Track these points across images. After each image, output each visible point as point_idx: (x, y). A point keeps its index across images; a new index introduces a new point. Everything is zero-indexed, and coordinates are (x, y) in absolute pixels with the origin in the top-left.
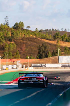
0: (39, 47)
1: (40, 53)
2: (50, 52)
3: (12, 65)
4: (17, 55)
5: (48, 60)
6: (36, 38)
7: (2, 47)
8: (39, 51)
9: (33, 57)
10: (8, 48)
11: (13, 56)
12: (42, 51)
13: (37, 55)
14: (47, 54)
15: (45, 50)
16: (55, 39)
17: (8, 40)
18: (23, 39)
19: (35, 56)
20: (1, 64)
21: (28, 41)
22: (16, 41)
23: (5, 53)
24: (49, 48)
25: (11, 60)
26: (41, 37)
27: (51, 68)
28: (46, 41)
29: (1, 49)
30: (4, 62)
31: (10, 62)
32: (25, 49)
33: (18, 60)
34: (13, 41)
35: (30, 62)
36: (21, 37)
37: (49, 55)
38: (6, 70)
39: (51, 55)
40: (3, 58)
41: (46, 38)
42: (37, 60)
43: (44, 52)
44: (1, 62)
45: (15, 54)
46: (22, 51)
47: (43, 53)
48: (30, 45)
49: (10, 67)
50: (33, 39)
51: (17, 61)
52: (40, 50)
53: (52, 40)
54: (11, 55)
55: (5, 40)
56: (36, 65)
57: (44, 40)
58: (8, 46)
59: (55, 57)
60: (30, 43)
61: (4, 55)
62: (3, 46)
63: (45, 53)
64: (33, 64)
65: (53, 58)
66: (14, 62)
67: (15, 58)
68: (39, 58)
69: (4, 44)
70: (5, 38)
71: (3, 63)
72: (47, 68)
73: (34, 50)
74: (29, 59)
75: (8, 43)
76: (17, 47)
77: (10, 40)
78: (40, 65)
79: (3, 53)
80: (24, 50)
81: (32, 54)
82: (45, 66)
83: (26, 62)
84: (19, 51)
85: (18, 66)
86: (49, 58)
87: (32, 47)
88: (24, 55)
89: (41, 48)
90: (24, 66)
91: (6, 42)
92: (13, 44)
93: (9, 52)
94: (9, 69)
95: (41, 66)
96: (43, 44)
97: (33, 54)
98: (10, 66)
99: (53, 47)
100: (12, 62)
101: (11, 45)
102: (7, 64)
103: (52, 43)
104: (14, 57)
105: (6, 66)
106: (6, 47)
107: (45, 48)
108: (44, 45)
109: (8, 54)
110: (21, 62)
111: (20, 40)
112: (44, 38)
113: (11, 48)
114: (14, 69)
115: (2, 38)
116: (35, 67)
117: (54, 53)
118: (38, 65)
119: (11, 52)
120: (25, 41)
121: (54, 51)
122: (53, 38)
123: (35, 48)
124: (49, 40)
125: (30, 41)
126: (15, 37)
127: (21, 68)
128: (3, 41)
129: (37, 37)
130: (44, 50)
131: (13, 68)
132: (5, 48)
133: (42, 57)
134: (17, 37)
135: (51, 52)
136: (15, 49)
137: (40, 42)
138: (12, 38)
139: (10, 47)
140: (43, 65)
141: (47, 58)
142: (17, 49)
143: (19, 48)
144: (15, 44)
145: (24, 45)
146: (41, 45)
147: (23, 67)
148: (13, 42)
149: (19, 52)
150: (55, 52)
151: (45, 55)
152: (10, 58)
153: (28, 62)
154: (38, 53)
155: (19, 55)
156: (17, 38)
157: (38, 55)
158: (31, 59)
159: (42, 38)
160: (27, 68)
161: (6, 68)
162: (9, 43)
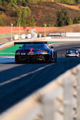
0: (57, 13)
1: (59, 20)
2: (70, 19)
3: (26, 35)
4: (31, 22)
5: (68, 28)
6: (54, 3)
7: (14, 13)
8: (58, 18)
9: (51, 25)
10: (21, 15)
11: (27, 23)
12: (61, 17)
13: (55, 22)
14: (68, 21)
15: (65, 17)
16: (77, 3)
17: (21, 5)
18: (39, 4)
19: (54, 24)
20: (12, 33)
21: (45, 5)
22: (30, 5)
23: (18, 20)
24: (69, 14)
25: (24, 28)
26: (60, 2)
27: (72, 38)
28: (66, 6)
29: (13, 15)
30: (16, 30)
31: (23, 31)
32: (42, 15)
33: (32, 28)
34: (27, 5)
35: (47, 31)
36: (37, 2)
37: (70, 23)
38: (18, 40)
39: (72, 22)
40: (15, 26)
41: (66, 3)
42: (56, 29)
43: (64, 19)
44: (12, 31)
45: (29, 21)
46: (38, 17)
47: (62, 20)
48: (47, 11)
49: (24, 36)
50: (51, 3)
51: (31, 30)
52: (59, 16)
53: (73, 5)
54: (24, 23)
55: (18, 4)
56: (54, 34)
57: (64, 4)
58: (21, 12)
59: (77, 24)
60: (47, 8)
61: (17, 22)
62: (15, 11)
63: (65, 21)
64: (51, 33)
65: (75, 26)
66: (27, 30)
67: (29, 26)
68: (58, 26)
69: (16, 10)
70: (17, 2)
71: (14, 32)
72: (67, 38)
73: (51, 17)
74: (46, 27)
75: (21, 8)
76: (32, 13)
77: (24, 5)
78: (59, 34)
79: (15, 20)
80: (40, 17)
81: (49, 22)
82: (65, 35)
83: (43, 31)
84: (34, 17)
85: (33, 35)
86: (69, 26)
87: (50, 14)
88: (41, 22)
89: (60, 15)
90: (40, 35)
91: (19, 7)
92: (27, 9)
93: (23, 19)
94: (21, 39)
95: (60, 36)
96: (62, 10)
97: (51, 21)
98: (22, 35)
99: (75, 14)
100: (26, 31)
101: (24, 10)
102: (20, 33)
103: (73, 8)
104: (29, 24)
105: (19, 35)
106: (18, 13)
107: (65, 14)
108: (64, 11)
109: (21, 21)
110: (36, 30)
111: (36, 4)
112: (64, 2)
113: (25, 15)
114: (28, 38)
115: (15, 3)
116: (53, 37)
117: (76, 20)
118: (57, 34)
119: (25, 19)
120: (42, 6)
121: (75, 18)
122: (75, 2)
123: (54, 14)
124: (69, 5)
125: (47, 6)
126: (30, 2)
127: (36, 38)
128: (15, 6)
129: (56, 1)
130: (63, 16)
131: (26, 38)
132: (18, 15)
133: (61, 25)
134: (32, 1)
135: (72, 19)
136: (30, 15)
137: (59, 7)
138: (26, 3)
139: (23, 13)
140: (62, 34)
141: (67, 26)
142: (31, 15)
143: (35, 14)
144: (30, 10)
145: (40, 11)
146: (60, 11)
147: (38, 37)
148: (27, 7)
149: (34, 19)
150: (77, 18)
151: (64, 22)
152: (23, 26)
153: (45, 31)
154: (57, 20)
155: (34, 23)
156: (32, 3)
157: (57, 22)
158: (48, 28)
159: (62, 3)
160: (43, 38)
161: (19, 38)
162: (23, 8)
